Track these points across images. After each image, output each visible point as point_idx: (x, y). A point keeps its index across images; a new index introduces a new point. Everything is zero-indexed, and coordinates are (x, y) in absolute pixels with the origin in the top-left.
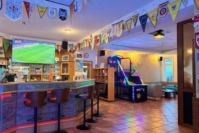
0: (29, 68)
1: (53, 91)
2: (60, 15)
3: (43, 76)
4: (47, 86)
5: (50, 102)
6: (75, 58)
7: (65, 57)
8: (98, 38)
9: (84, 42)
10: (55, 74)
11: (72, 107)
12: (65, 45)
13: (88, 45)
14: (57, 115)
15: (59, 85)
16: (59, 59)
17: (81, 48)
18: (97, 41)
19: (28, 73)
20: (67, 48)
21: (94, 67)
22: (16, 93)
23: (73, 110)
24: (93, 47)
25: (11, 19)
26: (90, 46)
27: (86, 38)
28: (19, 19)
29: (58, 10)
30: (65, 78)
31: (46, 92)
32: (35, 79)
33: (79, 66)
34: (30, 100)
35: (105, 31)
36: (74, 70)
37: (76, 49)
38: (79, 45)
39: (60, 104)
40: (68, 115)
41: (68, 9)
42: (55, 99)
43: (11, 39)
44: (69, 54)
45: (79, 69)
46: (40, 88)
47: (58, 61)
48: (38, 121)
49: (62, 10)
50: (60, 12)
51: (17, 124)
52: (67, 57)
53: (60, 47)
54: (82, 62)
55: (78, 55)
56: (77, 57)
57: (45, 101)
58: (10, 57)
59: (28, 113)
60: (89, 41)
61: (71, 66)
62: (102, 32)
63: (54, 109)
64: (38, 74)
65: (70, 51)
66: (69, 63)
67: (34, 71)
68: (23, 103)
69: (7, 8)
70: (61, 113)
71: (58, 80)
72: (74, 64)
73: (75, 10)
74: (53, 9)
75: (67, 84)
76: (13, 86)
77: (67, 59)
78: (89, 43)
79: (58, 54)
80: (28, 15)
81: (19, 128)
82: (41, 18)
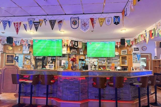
0: (97, 61)
1: (110, 78)
2: (114, 21)
3: (107, 66)
4: (107, 74)
5: (109, 86)
6: (132, 52)
7: (123, 51)
8: (152, 32)
9: (139, 37)
10: (115, 65)
11: (128, 93)
12: (123, 41)
13: (143, 39)
14: (115, 97)
15: (116, 74)
16: (119, 53)
17: (137, 42)
18: (151, 35)
19: (97, 64)
20: (124, 44)
21: (153, 59)
22: (88, 77)
23: (129, 95)
24: (147, 40)
25: (83, 31)
26: (145, 40)
27: (141, 34)
28: (88, 30)
29: (113, 18)
30: (124, 68)
31: (106, 78)
32: (102, 69)
33: (137, 58)
34: (96, 83)
35: (159, 24)
36: (132, 61)
37: (132, 44)
38: (135, 40)
39: (117, 88)
40: (125, 98)
41: (120, 15)
42: (113, 84)
43: (86, 42)
44: (127, 48)
45: (137, 61)
46: (102, 75)
47: (118, 54)
48: (101, 99)
49: (116, 17)
50: (114, 19)
51: (89, 98)
52: (125, 51)
53: (119, 44)
54: (139, 55)
55: (135, 48)
56: (134, 51)
57: (105, 85)
58: (86, 54)
59: (95, 92)
60: (144, 36)
61: (129, 58)
62: (156, 26)
63: (113, 92)
64: (103, 65)
65: (128, 46)
66: (127, 56)
67: (100, 62)
68: (92, 84)
69: (81, 25)
70: (118, 96)
71: (119, 70)
72: (132, 56)
73: (126, 15)
74: (109, 18)
75: (122, 73)
76: (86, 73)
77: (125, 53)
78: (144, 37)
79: (118, 49)
80: (93, 26)
81: (90, 101)
82: (101, 26)
